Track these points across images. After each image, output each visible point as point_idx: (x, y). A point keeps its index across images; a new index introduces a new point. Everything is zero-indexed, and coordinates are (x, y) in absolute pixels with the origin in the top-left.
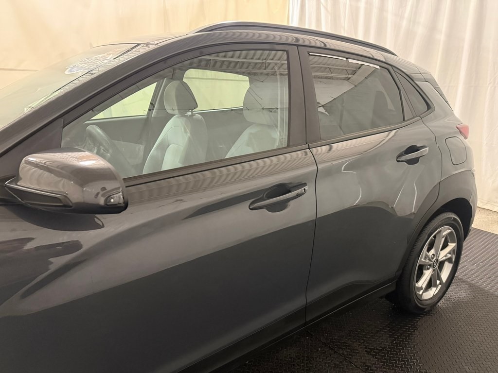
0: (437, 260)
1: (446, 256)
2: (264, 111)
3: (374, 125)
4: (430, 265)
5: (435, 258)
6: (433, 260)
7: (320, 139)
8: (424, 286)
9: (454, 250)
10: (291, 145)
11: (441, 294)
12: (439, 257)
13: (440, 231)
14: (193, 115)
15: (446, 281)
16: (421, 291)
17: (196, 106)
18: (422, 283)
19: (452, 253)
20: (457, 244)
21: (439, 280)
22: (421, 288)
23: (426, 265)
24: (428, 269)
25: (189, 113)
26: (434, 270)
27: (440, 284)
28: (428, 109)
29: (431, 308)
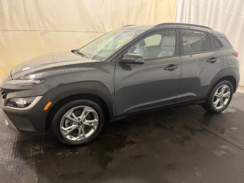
0: (222, 96)
1: (226, 96)
2: (165, 46)
3: (202, 51)
4: (219, 97)
5: (221, 95)
6: (220, 96)
7: (184, 54)
8: (217, 104)
9: (229, 94)
10: (175, 55)
11: (223, 109)
12: (223, 95)
13: (223, 86)
14: (144, 48)
15: (226, 105)
16: (215, 106)
17: (145, 45)
18: (216, 103)
19: (228, 95)
20: (231, 92)
21: (223, 103)
22: (215, 105)
23: (218, 97)
24: (218, 99)
25: (143, 47)
26: (221, 100)
27: (223, 105)
28: (221, 46)
29: (219, 112)
